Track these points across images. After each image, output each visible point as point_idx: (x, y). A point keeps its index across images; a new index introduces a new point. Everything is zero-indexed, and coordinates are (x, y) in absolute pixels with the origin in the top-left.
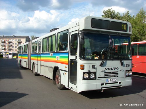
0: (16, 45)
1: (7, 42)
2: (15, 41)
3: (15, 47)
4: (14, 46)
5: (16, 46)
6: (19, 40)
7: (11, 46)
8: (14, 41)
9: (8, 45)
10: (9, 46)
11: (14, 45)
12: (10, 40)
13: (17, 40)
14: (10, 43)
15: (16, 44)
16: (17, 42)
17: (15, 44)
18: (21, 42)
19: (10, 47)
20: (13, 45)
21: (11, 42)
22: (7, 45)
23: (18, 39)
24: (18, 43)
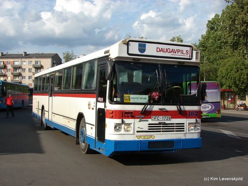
0: (31, 74)
1: (9, 67)
2: (27, 64)
3: (27, 77)
4: (25, 77)
5: (31, 77)
6: (37, 62)
7: (20, 75)
8: (25, 63)
9: (12, 74)
10: (15, 76)
11: (26, 74)
12: (17, 63)
13: (31, 61)
14: (16, 70)
15: (30, 70)
16: (31, 67)
17: (27, 70)
18: (41, 67)
19: (17, 79)
20: (23, 74)
21: (20, 68)
22: (9, 74)
23: (34, 60)
24: (35, 68)
